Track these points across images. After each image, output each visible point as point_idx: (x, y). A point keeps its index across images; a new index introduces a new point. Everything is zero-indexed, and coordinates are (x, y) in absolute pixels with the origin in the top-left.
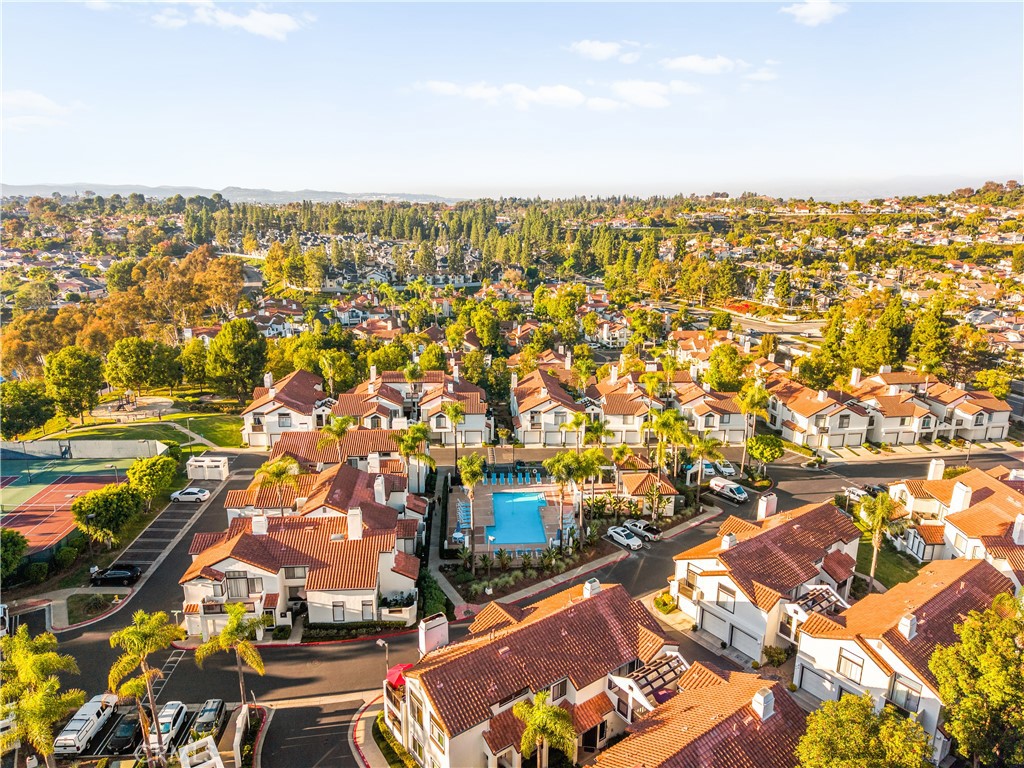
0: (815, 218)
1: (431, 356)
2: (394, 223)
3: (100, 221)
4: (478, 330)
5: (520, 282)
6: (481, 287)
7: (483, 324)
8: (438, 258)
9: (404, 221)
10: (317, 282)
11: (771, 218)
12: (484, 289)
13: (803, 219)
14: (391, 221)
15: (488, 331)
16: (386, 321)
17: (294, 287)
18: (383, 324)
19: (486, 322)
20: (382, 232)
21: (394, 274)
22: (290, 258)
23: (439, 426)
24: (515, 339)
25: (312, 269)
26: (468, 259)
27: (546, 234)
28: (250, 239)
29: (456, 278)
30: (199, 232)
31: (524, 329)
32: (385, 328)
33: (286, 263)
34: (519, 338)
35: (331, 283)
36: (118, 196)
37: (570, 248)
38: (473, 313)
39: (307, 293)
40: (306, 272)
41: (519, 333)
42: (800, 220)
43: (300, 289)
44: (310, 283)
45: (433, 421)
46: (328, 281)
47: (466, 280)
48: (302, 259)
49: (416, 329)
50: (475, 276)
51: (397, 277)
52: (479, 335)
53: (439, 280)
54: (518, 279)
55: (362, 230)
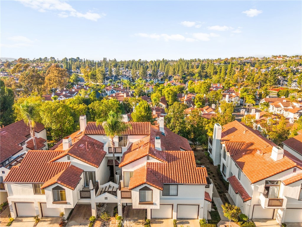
0: (285, 61)
1: (141, 108)
2: (133, 64)
3: (38, 64)
4: (166, 97)
5: (180, 80)
6: (165, 82)
7: (169, 93)
8: (148, 74)
9: (137, 63)
10: (101, 80)
11: (268, 61)
12: (166, 83)
13: (281, 61)
14: (132, 63)
15: (172, 97)
16: (123, 93)
17: (93, 83)
18: (122, 94)
19: (171, 93)
20: (129, 67)
21: (131, 79)
22: (92, 72)
23: (142, 201)
24: (184, 102)
25: (99, 76)
26: (159, 74)
27: (186, 66)
28: (82, 68)
29: (155, 80)
30: (67, 67)
31: (188, 96)
32: (123, 96)
33: (90, 74)
34: (186, 101)
35: (107, 82)
36: (46, 58)
37: (196, 71)
38: (163, 90)
39: (97, 85)
40: (97, 77)
41: (186, 98)
42: (279, 62)
43: (95, 83)
44: (99, 81)
45: (135, 194)
46: (106, 81)
47: (158, 81)
48: (96, 72)
49: (137, 97)
50: (162, 79)
51: (132, 80)
52: (167, 99)
53: (148, 80)
54: (179, 79)
55: (123, 67)
